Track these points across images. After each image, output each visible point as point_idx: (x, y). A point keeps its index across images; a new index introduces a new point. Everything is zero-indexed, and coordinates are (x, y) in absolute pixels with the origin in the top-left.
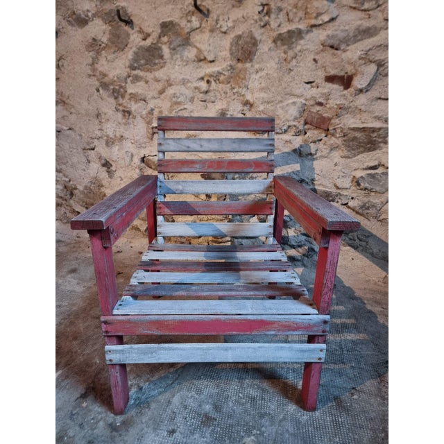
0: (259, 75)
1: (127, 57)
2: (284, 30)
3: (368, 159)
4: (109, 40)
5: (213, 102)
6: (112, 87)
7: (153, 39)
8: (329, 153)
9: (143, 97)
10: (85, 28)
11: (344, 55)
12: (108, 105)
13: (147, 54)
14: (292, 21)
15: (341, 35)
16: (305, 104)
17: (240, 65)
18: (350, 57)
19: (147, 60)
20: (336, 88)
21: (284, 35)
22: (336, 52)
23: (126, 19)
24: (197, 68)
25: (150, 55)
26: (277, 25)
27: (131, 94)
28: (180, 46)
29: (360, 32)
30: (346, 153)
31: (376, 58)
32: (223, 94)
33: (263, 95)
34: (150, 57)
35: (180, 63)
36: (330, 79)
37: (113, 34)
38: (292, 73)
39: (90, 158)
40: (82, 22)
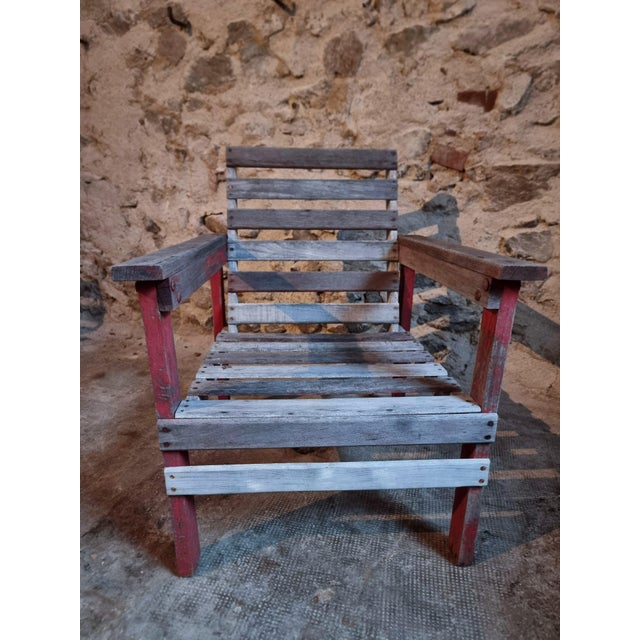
0: (366, 93)
1: (182, 74)
2: (399, 29)
3: (523, 212)
4: (158, 51)
5: (301, 135)
6: (161, 117)
7: (218, 47)
8: (466, 205)
9: (204, 131)
10: (125, 36)
11: (483, 63)
12: (155, 143)
13: (209, 68)
14: (410, 16)
15: (479, 33)
16: (430, 134)
17: (338, 81)
18: (493, 64)
19: (209, 78)
20: (473, 109)
21: (400, 36)
22: (472, 57)
23: (182, 20)
24: (279, 87)
25: (213, 70)
26: (389, 22)
27: (188, 126)
28: (254, 56)
29: (505, 29)
30: (490, 204)
31: (530, 66)
32: (315, 123)
33: (371, 122)
34: (213, 73)
35: (255, 81)
36: (465, 97)
37: (163, 43)
38: (411, 90)
39: (130, 219)
40: (121, 26)
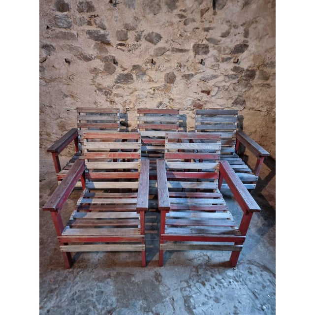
0: (176, 89)
1: (114, 77)
4: (104, 69)
5: (156, 98)
6: (104, 90)
7: (128, 71)
9: (121, 95)
11: (207, 84)
12: (101, 98)
14: (189, 70)
15: (207, 77)
16: (194, 100)
17: (168, 85)
18: (210, 85)
20: (205, 95)
21: (187, 75)
22: (205, 82)
23: (116, 62)
24: (149, 84)
25: (126, 78)
26: (183, 71)
27: (115, 94)
28: (141, 75)
29: (213, 76)
32: (161, 95)
33: (178, 96)
35: (141, 82)
36: (203, 92)
37: (106, 67)
38: (189, 89)
40: (87, 59)
